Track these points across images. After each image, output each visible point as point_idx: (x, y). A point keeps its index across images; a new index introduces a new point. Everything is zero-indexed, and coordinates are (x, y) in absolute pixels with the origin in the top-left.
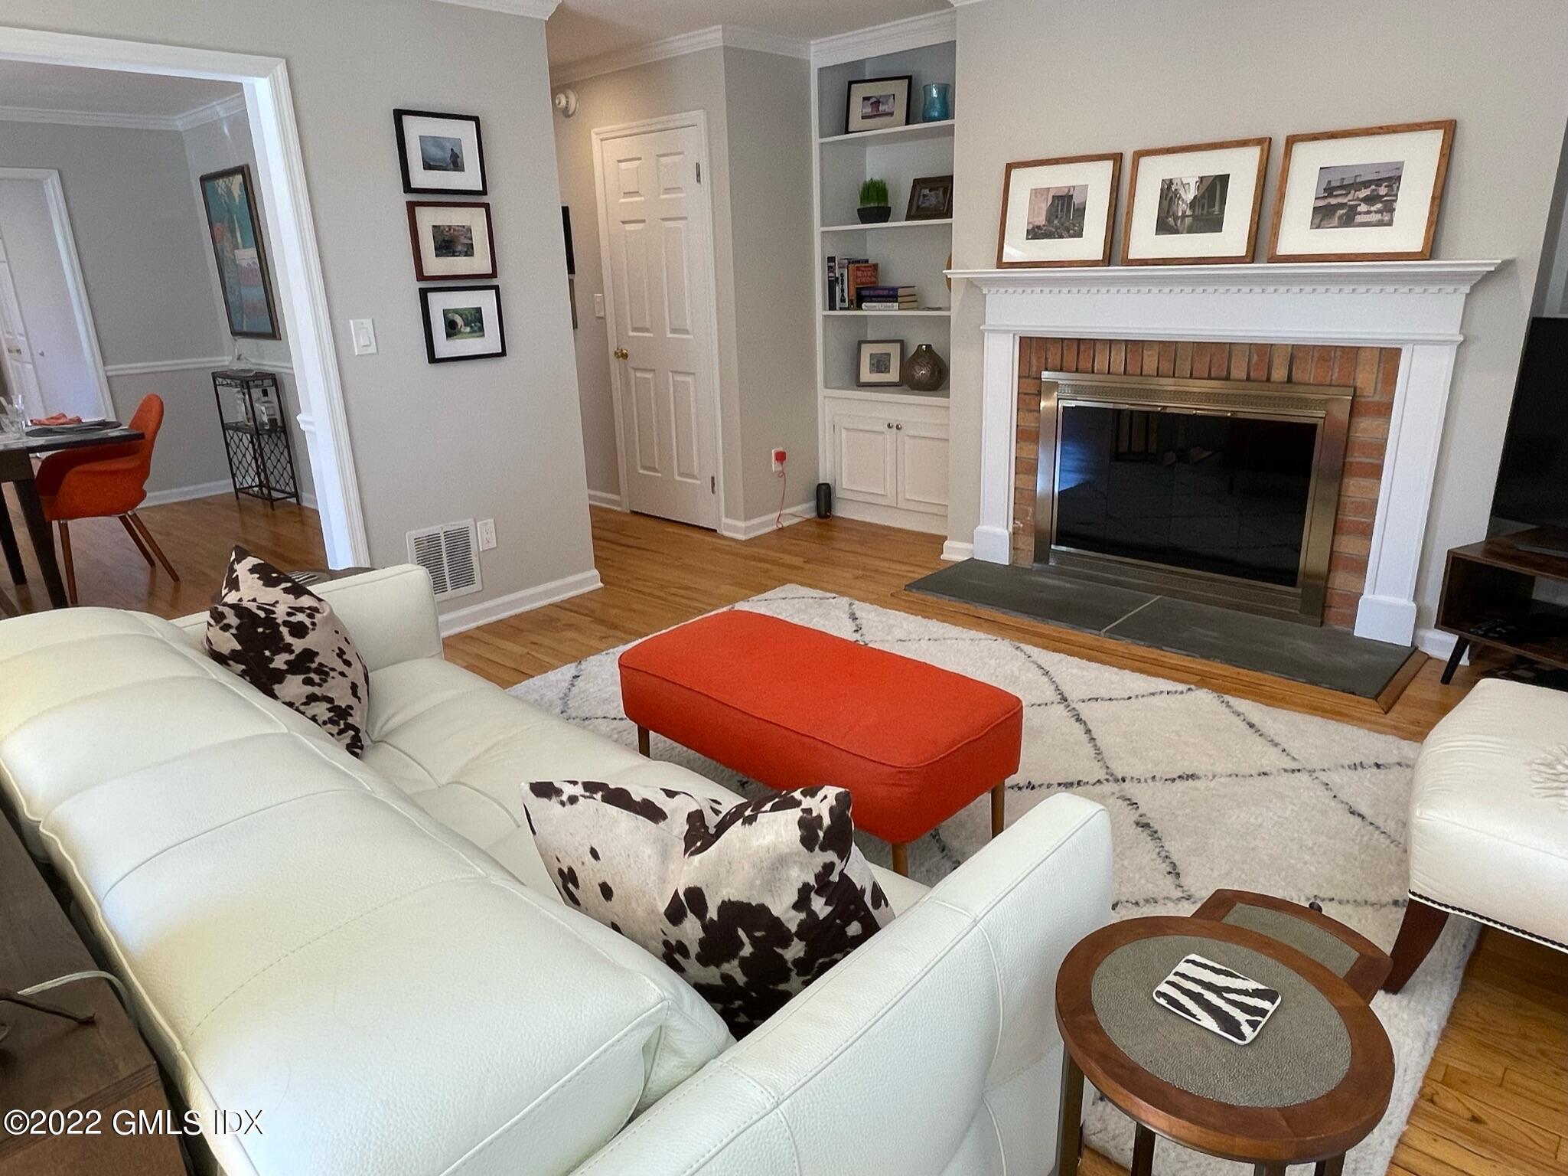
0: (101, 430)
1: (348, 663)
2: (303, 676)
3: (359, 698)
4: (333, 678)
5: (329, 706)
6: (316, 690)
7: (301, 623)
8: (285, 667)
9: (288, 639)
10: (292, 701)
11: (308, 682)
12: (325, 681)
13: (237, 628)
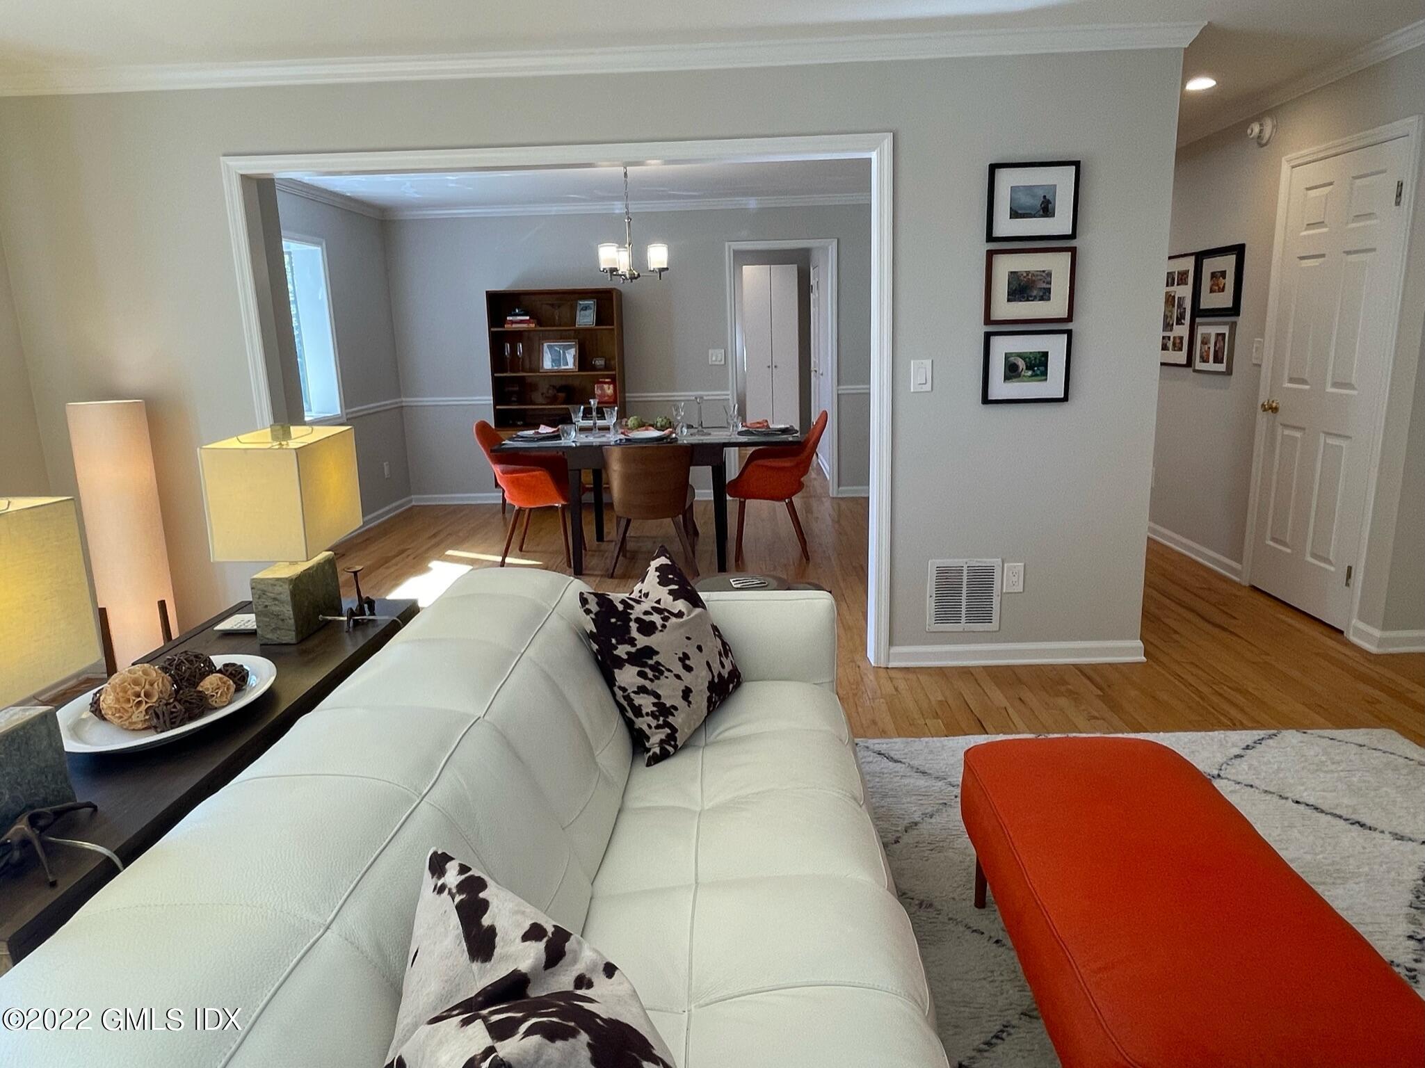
0: (779, 435)
1: (689, 669)
2: (639, 669)
3: (689, 703)
4: (667, 677)
5: (656, 701)
6: (647, 683)
7: (653, 624)
8: (625, 657)
9: (634, 633)
10: (627, 687)
11: (642, 674)
12: (658, 678)
13: (596, 614)
